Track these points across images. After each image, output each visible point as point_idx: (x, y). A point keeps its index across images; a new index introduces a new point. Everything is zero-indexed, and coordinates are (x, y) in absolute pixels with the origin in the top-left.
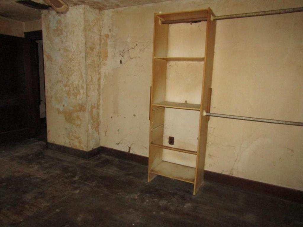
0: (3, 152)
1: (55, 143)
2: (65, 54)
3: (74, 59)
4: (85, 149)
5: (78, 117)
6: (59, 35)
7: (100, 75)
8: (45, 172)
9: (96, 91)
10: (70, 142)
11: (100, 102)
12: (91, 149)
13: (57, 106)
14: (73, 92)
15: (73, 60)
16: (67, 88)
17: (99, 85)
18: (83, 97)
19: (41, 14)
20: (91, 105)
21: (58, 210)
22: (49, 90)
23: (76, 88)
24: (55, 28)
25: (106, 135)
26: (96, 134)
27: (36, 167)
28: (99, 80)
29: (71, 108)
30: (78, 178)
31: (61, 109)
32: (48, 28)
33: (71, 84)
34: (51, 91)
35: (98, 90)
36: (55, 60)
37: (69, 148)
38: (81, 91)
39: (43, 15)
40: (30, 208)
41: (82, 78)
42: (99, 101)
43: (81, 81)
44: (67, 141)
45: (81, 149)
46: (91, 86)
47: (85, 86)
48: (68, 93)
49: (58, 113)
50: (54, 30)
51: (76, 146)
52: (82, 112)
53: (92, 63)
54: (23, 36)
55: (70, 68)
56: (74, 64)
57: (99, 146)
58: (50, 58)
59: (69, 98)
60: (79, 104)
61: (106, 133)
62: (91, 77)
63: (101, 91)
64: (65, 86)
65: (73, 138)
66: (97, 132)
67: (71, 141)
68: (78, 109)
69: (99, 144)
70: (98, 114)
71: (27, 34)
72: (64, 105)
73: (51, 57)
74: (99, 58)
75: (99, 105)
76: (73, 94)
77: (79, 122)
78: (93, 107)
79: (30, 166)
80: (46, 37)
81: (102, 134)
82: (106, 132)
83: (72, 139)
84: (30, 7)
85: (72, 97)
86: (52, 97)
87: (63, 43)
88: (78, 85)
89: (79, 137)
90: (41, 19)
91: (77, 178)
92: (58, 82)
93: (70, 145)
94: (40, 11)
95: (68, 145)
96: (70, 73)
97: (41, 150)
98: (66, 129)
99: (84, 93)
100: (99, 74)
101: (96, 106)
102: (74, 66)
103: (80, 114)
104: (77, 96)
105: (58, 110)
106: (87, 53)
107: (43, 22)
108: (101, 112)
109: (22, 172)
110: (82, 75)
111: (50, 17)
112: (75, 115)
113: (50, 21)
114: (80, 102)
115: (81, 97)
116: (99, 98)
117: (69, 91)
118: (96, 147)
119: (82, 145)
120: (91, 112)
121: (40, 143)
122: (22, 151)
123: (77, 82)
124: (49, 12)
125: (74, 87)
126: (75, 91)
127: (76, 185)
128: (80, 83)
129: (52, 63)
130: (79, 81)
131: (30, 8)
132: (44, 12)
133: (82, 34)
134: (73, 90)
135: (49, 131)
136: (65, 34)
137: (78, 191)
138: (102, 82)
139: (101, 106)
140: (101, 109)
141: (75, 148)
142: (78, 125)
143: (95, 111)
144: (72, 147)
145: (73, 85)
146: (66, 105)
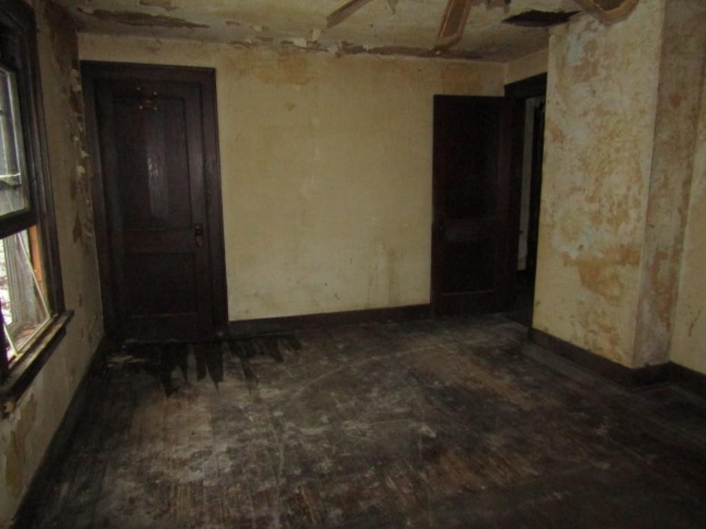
0: (447, 332)
1: (550, 332)
2: (598, 122)
3: (620, 132)
4: (627, 362)
5: (615, 277)
6: (586, 79)
7: (692, 170)
8: (525, 395)
9: (676, 213)
10: (585, 336)
11: (682, 242)
12: (641, 365)
13: (564, 248)
14: (610, 215)
15: (618, 136)
16: (595, 207)
17: (686, 197)
18: (635, 228)
19: (548, 36)
20: (657, 249)
21: (558, 495)
22: (550, 211)
23: (620, 205)
24: (579, 63)
25: (690, 335)
26: (660, 329)
27: (508, 379)
28: (687, 182)
29: (600, 255)
30: (606, 431)
31: (574, 254)
32: (562, 66)
33: (606, 196)
34: (554, 211)
35: (680, 210)
36: (572, 139)
37: (581, 350)
38: (633, 214)
39: (552, 39)
40: (499, 467)
41: (639, 179)
42: (679, 240)
43: (635, 188)
44: (580, 332)
45: (615, 360)
46: (664, 200)
47: (644, 201)
48: (596, 218)
49: (565, 265)
50: (576, 68)
51: (601, 349)
52: (628, 266)
53: (673, 138)
54: (502, 94)
55: (609, 156)
56: (619, 145)
57: (665, 361)
58: (559, 137)
59: (597, 229)
60: (622, 246)
61: (690, 330)
62: (666, 176)
63: (689, 212)
64: (591, 199)
65: (596, 328)
66: (664, 324)
67: (591, 335)
68: (618, 257)
69: (666, 354)
70: (674, 276)
71: (510, 88)
72: (581, 247)
73: (561, 132)
74: (695, 125)
75: (677, 253)
76: (609, 221)
77: (616, 292)
78: (660, 256)
79: (496, 373)
80: (556, 86)
81: (680, 329)
82: (692, 325)
83: (592, 331)
84: (526, 26)
85: (605, 226)
86: (553, 227)
87: (595, 96)
88: (626, 197)
89: (613, 328)
90: (547, 46)
91: (601, 431)
92: (574, 189)
93: (586, 343)
94: (547, 30)
95: (580, 343)
96: (606, 170)
97: (518, 342)
98: (581, 303)
99: (639, 219)
100: (690, 166)
101: (670, 252)
102: (618, 150)
103: (623, 271)
104: (618, 225)
105: (566, 256)
106: (660, 113)
107: (551, 54)
108: (683, 270)
109: (480, 383)
110: (638, 171)
111: (569, 38)
112: (607, 272)
113: (568, 48)
114: (626, 241)
115: (630, 227)
116: (682, 233)
117: (600, 212)
118: (657, 363)
119: (619, 351)
120: (653, 269)
121: (514, 325)
122: (479, 337)
123: (623, 191)
124: (568, 27)
125: (613, 204)
126: (615, 213)
127: (600, 448)
128: (631, 193)
129: (562, 148)
130: (629, 188)
131: (526, 29)
132: (558, 29)
133: (654, 63)
134: (611, 210)
135: (539, 303)
136: (603, 73)
137: (606, 466)
138: (695, 189)
139: (684, 255)
140: (684, 263)
141: (598, 353)
142: (612, 298)
143: (665, 266)
144: (589, 349)
145: (611, 197)
146: (586, 247)
